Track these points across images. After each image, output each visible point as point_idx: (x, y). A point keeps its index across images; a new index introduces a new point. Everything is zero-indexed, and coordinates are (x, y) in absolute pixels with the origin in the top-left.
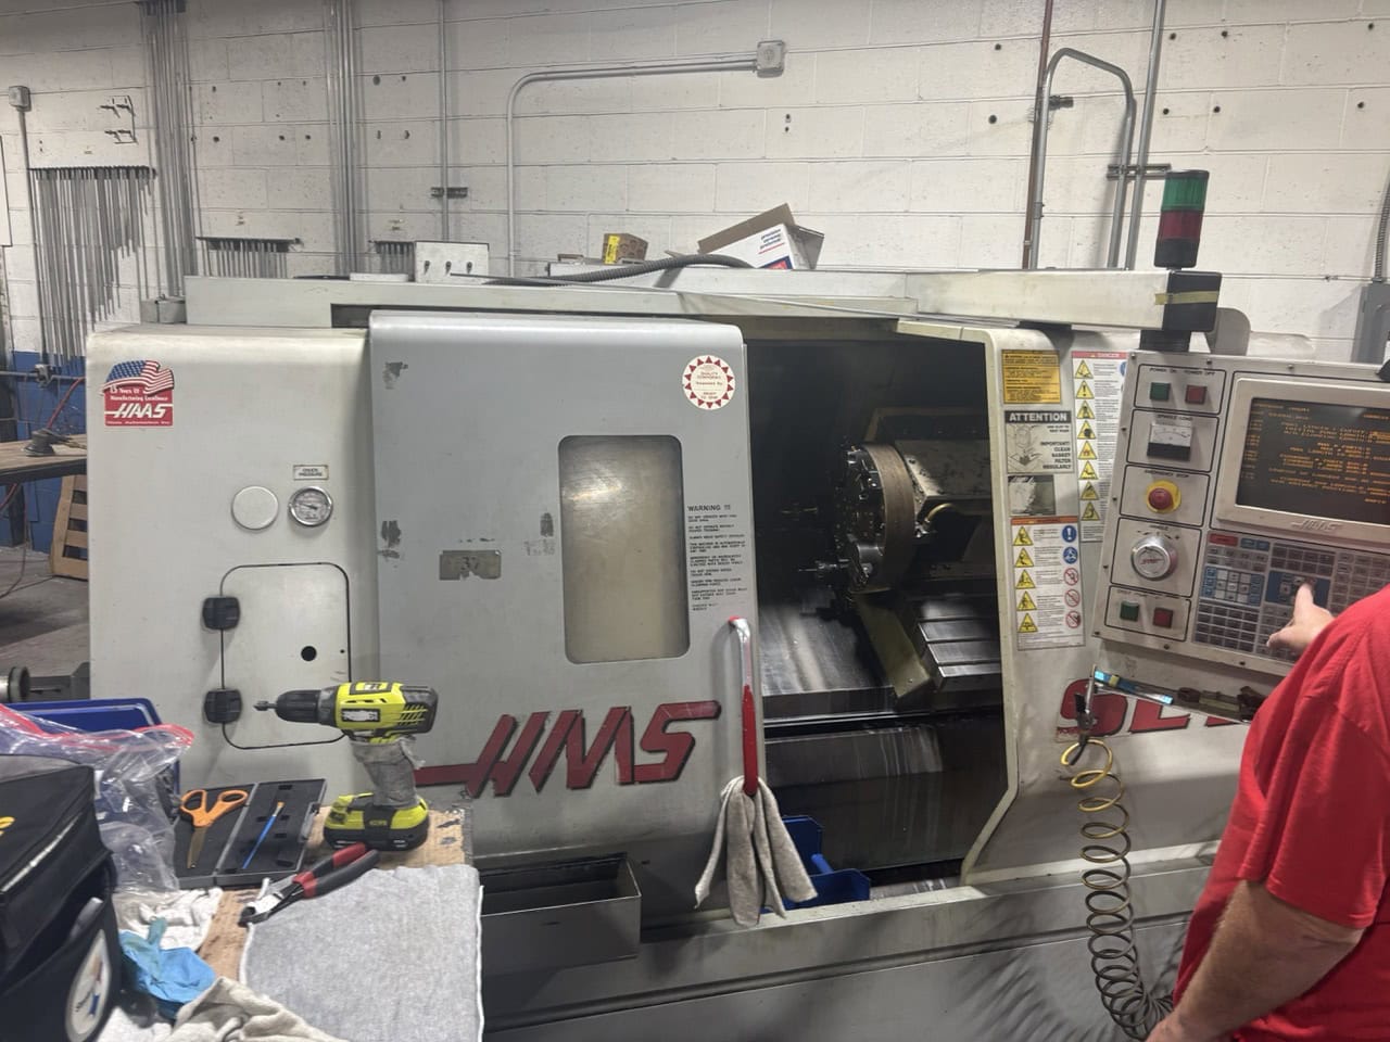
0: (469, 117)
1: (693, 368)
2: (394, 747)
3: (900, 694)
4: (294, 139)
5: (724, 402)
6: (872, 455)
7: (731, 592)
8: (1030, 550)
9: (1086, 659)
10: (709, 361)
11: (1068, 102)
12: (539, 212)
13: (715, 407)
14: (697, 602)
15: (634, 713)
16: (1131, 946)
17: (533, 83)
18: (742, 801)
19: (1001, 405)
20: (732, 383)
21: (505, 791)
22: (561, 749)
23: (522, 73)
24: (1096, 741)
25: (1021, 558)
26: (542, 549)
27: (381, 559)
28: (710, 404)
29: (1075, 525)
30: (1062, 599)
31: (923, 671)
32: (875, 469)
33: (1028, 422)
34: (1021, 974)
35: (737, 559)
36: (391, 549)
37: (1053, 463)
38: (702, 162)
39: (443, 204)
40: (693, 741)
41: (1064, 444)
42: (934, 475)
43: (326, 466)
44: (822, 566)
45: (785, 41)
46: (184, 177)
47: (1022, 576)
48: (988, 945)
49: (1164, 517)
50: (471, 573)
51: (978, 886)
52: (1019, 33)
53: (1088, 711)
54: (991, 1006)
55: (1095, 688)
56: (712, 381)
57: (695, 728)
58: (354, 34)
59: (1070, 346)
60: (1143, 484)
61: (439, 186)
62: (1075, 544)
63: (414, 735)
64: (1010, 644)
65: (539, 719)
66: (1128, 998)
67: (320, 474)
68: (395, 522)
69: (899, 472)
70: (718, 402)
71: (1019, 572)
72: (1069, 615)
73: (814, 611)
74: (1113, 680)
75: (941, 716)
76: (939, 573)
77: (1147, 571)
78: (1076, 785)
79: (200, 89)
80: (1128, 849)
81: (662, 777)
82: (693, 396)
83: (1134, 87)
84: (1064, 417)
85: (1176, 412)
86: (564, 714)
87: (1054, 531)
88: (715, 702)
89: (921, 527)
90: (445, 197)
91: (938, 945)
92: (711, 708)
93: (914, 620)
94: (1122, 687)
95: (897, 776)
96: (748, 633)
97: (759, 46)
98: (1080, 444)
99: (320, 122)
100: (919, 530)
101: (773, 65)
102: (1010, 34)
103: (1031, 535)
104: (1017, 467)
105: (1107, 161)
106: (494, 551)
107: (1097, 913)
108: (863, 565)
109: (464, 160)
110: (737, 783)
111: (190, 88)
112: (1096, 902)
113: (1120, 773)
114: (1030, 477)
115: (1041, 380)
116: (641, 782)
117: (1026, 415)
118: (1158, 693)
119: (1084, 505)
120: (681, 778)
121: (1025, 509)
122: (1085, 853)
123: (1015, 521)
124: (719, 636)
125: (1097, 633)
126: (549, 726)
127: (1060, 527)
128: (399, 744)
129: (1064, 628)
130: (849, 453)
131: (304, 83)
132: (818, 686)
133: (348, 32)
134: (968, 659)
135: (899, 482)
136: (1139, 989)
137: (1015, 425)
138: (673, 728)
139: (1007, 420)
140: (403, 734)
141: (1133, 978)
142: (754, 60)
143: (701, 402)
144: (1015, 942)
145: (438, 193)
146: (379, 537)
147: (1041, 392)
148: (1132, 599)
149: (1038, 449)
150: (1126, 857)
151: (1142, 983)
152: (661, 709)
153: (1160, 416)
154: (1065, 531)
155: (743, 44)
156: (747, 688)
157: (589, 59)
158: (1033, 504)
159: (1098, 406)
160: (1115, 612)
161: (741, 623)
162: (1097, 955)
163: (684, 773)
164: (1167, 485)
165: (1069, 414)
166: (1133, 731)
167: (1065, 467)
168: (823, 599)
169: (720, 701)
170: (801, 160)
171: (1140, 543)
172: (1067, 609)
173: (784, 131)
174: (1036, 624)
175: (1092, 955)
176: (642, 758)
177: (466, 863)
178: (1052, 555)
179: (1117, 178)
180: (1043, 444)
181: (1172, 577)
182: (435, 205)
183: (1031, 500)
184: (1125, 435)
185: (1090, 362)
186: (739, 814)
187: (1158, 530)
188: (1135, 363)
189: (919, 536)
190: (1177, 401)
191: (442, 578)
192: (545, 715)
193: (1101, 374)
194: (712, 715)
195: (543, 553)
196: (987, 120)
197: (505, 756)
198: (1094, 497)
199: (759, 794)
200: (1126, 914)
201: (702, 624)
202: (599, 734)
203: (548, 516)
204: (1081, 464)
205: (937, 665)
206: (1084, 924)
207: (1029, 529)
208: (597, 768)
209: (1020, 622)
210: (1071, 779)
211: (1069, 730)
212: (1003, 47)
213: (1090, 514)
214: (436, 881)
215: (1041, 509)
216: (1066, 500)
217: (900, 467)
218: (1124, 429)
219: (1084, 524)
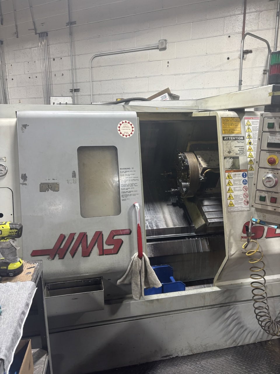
0: (79, 68)
1: (121, 124)
2: (8, 243)
3: (197, 227)
4: (33, 78)
5: (131, 135)
6: (186, 155)
7: (134, 195)
8: (232, 181)
9: (250, 215)
10: (126, 122)
11: (251, 52)
12: (99, 94)
13: (128, 137)
14: (123, 198)
15: (103, 233)
16: (267, 305)
17: (96, 57)
18: (137, 260)
19: (221, 135)
20: (134, 129)
21: (62, 257)
22: (80, 244)
23: (93, 55)
24: (254, 241)
25: (229, 183)
26: (72, 182)
27: (21, 185)
28: (126, 136)
29: (246, 173)
30: (242, 196)
31: (203, 221)
32: (187, 159)
33: (230, 140)
34: (233, 314)
35: (136, 185)
36: (24, 182)
37: (239, 153)
38: (144, 77)
39: (73, 93)
40: (123, 242)
41: (242, 147)
42: (205, 161)
43: (5, 157)
44: (173, 190)
45: (166, 39)
46: (4, 90)
47: (229, 189)
48: (222, 305)
49: (273, 167)
50: (49, 190)
51: (218, 287)
52: (235, 32)
53: (250, 231)
54: (224, 324)
55: (252, 224)
56: (127, 128)
57: (123, 238)
58: (47, 47)
59: (243, 116)
60: (266, 156)
61: (72, 89)
62: (246, 179)
63: (15, 239)
64: (225, 211)
65: (72, 235)
66: (266, 322)
67: (3, 160)
68: (25, 174)
69: (194, 160)
70: (129, 135)
71: (228, 187)
72: (245, 201)
73: (171, 204)
74: (258, 221)
75: (209, 235)
76: (208, 191)
77: (268, 185)
78: (247, 255)
79: (8, 66)
80: (265, 275)
81: (113, 253)
82: (121, 133)
83: (270, 46)
84: (242, 138)
85: (276, 132)
86: (81, 234)
87: (240, 174)
88: (130, 230)
89: (202, 177)
90: (73, 91)
91: (206, 305)
92: (128, 231)
93: (200, 206)
94: (261, 223)
95: (196, 253)
96: (139, 208)
97: (159, 42)
98: (248, 147)
99: (40, 73)
100: (201, 178)
101: (163, 47)
102: (233, 32)
103: (232, 176)
104: (227, 154)
105: (263, 69)
106: (57, 183)
107: (255, 295)
108: (183, 188)
109: (78, 81)
110: (136, 254)
111: (5, 66)
112: (256, 292)
113: (262, 251)
114: (231, 157)
115: (235, 127)
116: (106, 255)
117: (229, 138)
118: (273, 225)
119: (249, 166)
120: (119, 253)
121: (230, 167)
122: (251, 276)
123: (226, 171)
124: (130, 209)
125: (253, 206)
126: (76, 237)
127: (241, 173)
128: (10, 242)
129: (243, 205)
130: (179, 155)
131: (35, 62)
132: (171, 226)
133: (46, 46)
134: (217, 217)
135: (194, 163)
136: (270, 319)
137: (226, 141)
138: (116, 238)
139: (223, 139)
140: (11, 238)
141: (268, 315)
142: (158, 46)
143: (123, 135)
144: (231, 304)
145: (71, 91)
146: (20, 179)
147: (234, 130)
148: (263, 194)
149: (234, 148)
150: (264, 277)
151: (270, 317)
152: (112, 232)
153: (271, 134)
154: (243, 174)
155: (154, 42)
156: (138, 225)
157: (112, 49)
158: (232, 166)
159: (253, 134)
160: (258, 199)
161: (137, 205)
162: (256, 308)
163: (120, 252)
164: (274, 156)
165: (244, 137)
166: (267, 237)
167: (242, 154)
168: (173, 200)
169: (132, 230)
170: (172, 75)
171: (265, 176)
172: (244, 199)
173: (167, 66)
174: (234, 203)
175: (254, 309)
176: (106, 247)
177: (31, 280)
178: (239, 182)
179: (266, 74)
180: (235, 147)
181: (276, 187)
182: (71, 94)
183: (232, 165)
184: (260, 141)
185: (251, 121)
186: (136, 264)
187: (271, 171)
188: (262, 117)
189: (201, 180)
190: (276, 128)
191: (40, 191)
192: (75, 234)
193: (254, 124)
194: (129, 233)
195: (73, 183)
196: (227, 59)
197: (62, 247)
198: (252, 163)
199: (143, 258)
200: (265, 295)
201: (125, 205)
202: (92, 240)
203: (74, 172)
204: (248, 153)
205: (207, 219)
206: (252, 298)
207: (231, 174)
208: (91, 250)
209: (229, 203)
210: (246, 253)
211: (245, 237)
212: (231, 36)
213: (251, 169)
214: (18, 287)
215: (235, 168)
216: (243, 165)
217: (194, 158)
218: (259, 139)
219: (249, 172)
